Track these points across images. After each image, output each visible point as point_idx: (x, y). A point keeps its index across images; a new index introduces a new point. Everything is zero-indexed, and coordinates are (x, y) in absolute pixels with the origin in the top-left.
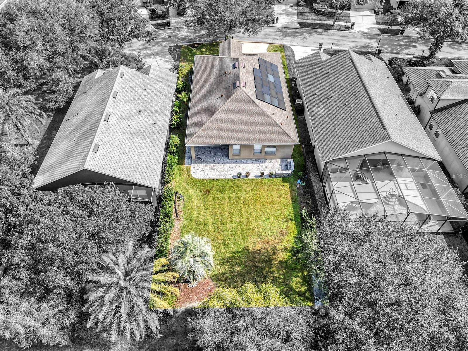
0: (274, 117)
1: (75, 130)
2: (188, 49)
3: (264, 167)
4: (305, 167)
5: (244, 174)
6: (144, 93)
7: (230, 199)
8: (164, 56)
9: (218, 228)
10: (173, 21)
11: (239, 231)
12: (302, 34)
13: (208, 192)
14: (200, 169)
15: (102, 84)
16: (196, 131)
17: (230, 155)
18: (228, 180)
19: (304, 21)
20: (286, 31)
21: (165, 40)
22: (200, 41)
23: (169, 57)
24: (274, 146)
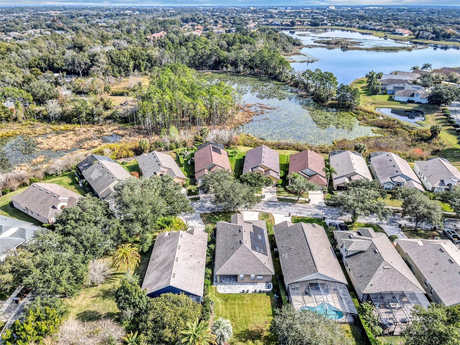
0: (261, 260)
1: (160, 265)
2: (212, 215)
3: (256, 287)
4: (278, 287)
5: (246, 291)
6: (193, 245)
7: (238, 304)
8: (197, 220)
9: (233, 319)
10: (201, 196)
11: (244, 321)
12: (279, 206)
13: (227, 300)
14: (222, 288)
15: (170, 240)
16: (220, 267)
17: (238, 280)
18: (237, 294)
19: (281, 197)
20: (270, 204)
21: (197, 209)
22: (218, 210)
23: (201, 220)
24: (262, 275)
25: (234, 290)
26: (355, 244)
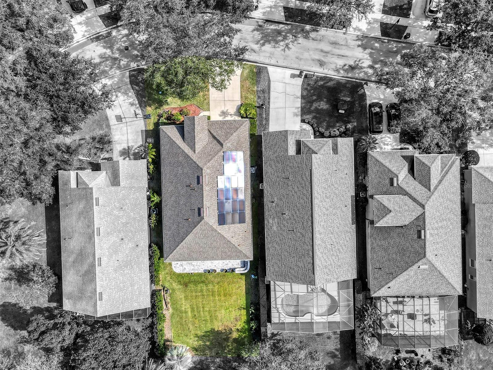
0: (233, 240)
8: (126, 92)
13: (186, 285)
18: (200, 274)
25: (196, 268)
26: (392, 216)
